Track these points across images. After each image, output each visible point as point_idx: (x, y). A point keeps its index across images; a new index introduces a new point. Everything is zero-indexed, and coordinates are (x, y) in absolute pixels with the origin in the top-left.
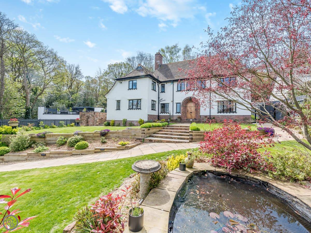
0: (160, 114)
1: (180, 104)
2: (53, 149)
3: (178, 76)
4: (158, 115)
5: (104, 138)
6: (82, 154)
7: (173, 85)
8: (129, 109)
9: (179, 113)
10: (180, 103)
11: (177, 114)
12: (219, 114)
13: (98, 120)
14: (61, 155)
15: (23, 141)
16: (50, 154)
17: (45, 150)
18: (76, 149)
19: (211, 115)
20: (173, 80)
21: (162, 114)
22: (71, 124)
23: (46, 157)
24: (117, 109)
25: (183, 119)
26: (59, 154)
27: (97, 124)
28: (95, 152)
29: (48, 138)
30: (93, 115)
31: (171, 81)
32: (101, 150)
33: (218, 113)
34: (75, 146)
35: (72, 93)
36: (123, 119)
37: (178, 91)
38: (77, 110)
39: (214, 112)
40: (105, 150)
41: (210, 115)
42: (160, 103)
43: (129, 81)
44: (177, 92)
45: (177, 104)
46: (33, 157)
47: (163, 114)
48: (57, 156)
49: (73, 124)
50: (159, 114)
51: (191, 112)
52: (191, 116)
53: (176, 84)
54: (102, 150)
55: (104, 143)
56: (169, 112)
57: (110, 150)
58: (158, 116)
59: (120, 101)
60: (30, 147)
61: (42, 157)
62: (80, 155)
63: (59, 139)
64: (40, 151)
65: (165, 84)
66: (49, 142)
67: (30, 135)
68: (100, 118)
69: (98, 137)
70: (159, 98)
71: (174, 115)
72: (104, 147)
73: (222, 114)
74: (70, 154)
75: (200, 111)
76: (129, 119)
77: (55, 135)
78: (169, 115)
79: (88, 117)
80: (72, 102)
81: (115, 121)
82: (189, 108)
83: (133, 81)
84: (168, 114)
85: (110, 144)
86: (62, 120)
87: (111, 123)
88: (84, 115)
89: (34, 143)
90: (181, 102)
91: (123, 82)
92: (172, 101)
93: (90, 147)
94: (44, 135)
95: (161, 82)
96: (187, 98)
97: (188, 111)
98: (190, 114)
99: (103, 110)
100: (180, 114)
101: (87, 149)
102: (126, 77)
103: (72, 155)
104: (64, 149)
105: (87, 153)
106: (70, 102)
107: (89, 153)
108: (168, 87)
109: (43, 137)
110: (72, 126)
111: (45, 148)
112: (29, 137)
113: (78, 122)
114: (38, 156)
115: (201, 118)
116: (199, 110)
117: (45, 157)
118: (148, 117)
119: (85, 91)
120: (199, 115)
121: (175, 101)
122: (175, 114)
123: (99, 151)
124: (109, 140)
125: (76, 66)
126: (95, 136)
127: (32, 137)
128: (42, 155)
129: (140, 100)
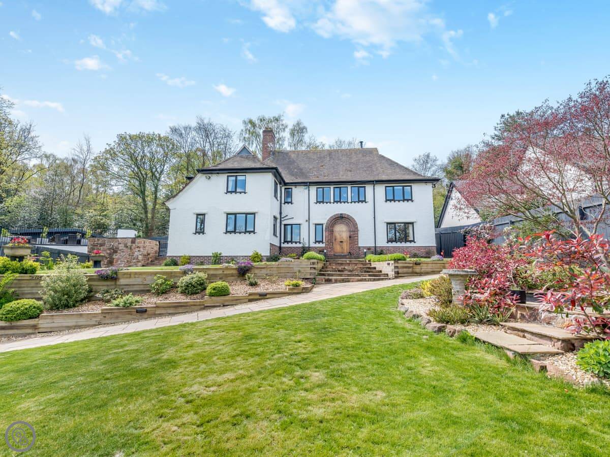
0: (283, 245)
1: (321, 226)
3: (315, 175)
6: (224, 306)
7: (309, 190)
8: (227, 232)
9: (321, 243)
10: (322, 224)
11: (317, 245)
12: (390, 244)
13: (140, 257)
16: (157, 307)
17: (138, 301)
18: (211, 295)
19: (377, 246)
20: (310, 183)
21: (286, 245)
23: (148, 315)
24: (198, 232)
28: (250, 301)
29: (122, 281)
31: (307, 183)
32: (261, 295)
33: (387, 243)
34: (210, 291)
36: (213, 254)
37: (318, 202)
39: (382, 242)
40: (268, 296)
41: (375, 247)
42: (283, 223)
43: (228, 176)
44: (316, 203)
45: (317, 226)
46: (117, 317)
47: (290, 245)
49: (90, 263)
51: (342, 242)
52: (342, 248)
53: (313, 189)
55: (253, 285)
56: (301, 241)
57: (276, 296)
58: (280, 248)
59: (204, 215)
61: (138, 315)
62: (219, 306)
63: (155, 280)
65: (293, 187)
68: (145, 253)
70: (281, 213)
71: (310, 246)
72: (259, 290)
73: (394, 244)
74: (200, 305)
75: (358, 239)
76: (227, 253)
78: (301, 245)
79: (115, 251)
81: (190, 257)
82: (337, 234)
83: (235, 176)
87: (181, 258)
90: (324, 222)
91: (214, 177)
92: (307, 221)
93: (233, 292)
94: (116, 273)
95: (286, 184)
96: (335, 215)
97: (335, 240)
98: (341, 246)
100: (321, 245)
102: (220, 167)
103: (206, 308)
105: (234, 303)
107: (237, 301)
108: (299, 194)
109: (112, 277)
112: (85, 279)
114: (130, 313)
115: (360, 252)
116: (356, 238)
117: (145, 316)
118: (270, 249)
120: (357, 246)
121: (314, 220)
122: (312, 245)
123: (258, 297)
126: (227, 275)
128: (138, 311)
129: (254, 214)
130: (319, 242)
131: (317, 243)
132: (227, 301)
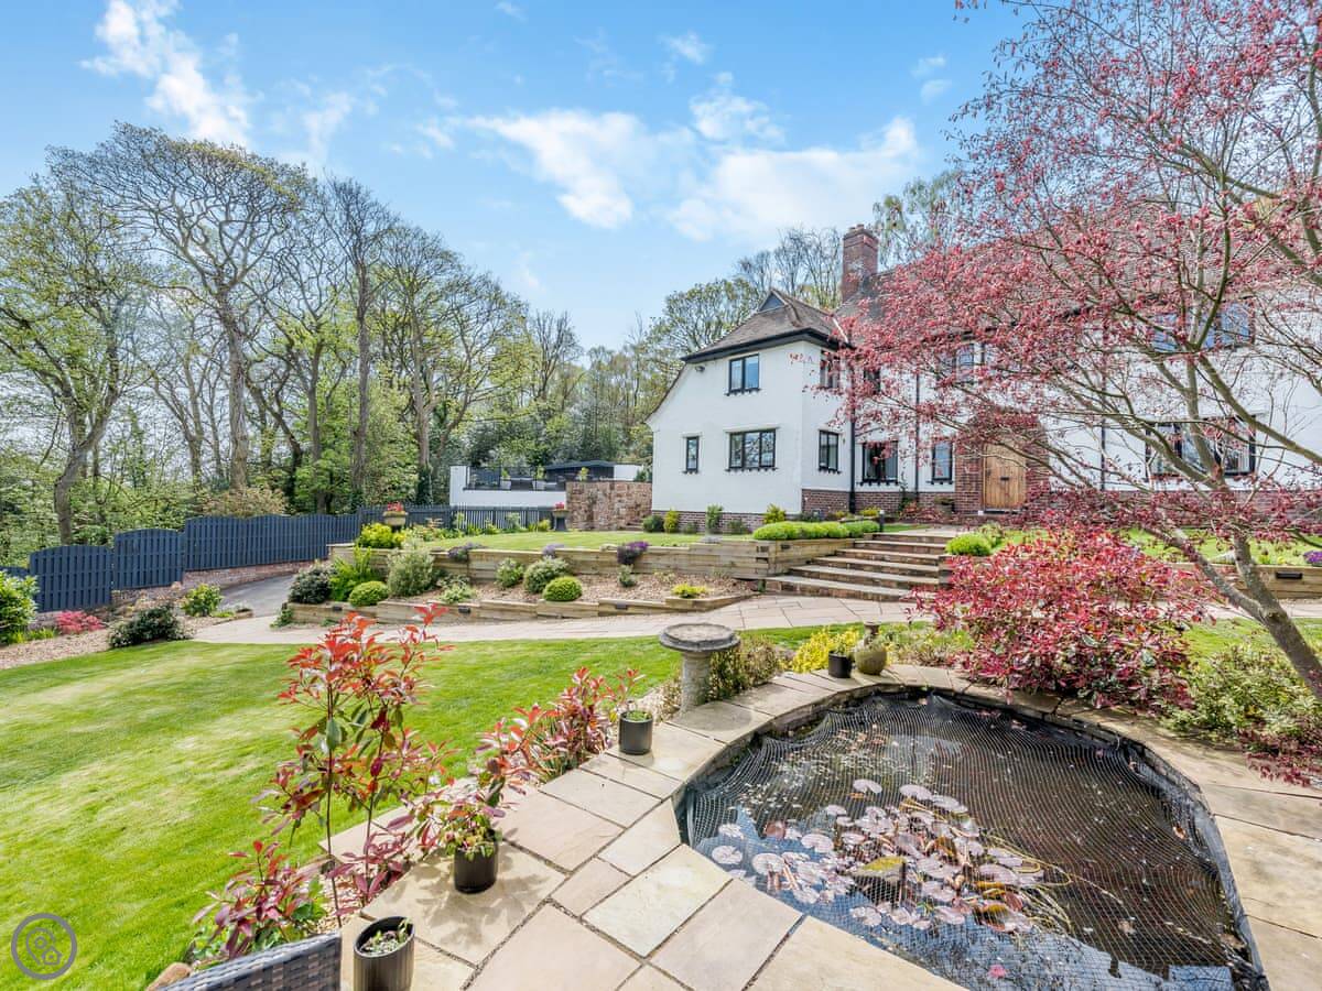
0: (858, 488)
1: (948, 442)
2: (486, 597)
4: (849, 489)
5: (627, 569)
6: (562, 617)
8: (731, 468)
9: (946, 484)
10: (950, 439)
11: (937, 488)
12: (1155, 486)
13: (623, 511)
14: (508, 616)
15: (418, 568)
16: (481, 608)
17: (468, 597)
18: (549, 598)
19: (1107, 490)
21: (866, 488)
22: (541, 524)
23: (472, 617)
24: (689, 470)
25: (964, 508)
26: (502, 610)
27: (622, 523)
28: (601, 614)
29: (475, 564)
30: (608, 491)
32: (618, 606)
34: (545, 591)
35: (547, 415)
36: (709, 508)
38: (560, 475)
40: (630, 610)
41: (1103, 492)
42: (859, 440)
43: (731, 361)
45: (938, 443)
47: (874, 488)
48: (497, 615)
49: (546, 522)
50: (853, 487)
51: (1004, 479)
52: (1007, 494)
54: (622, 609)
55: (628, 585)
56: (899, 480)
57: (643, 611)
58: (852, 494)
59: (697, 438)
60: (433, 586)
61: (462, 615)
62: (556, 617)
63: (503, 566)
64: (456, 599)
66: (478, 576)
67: (435, 553)
68: (632, 503)
69: (611, 565)
70: (853, 420)
71: (920, 490)
72: (625, 597)
73: (1171, 485)
74: (531, 612)
76: (731, 507)
77: (493, 555)
78: (897, 489)
79: (593, 501)
80: (546, 446)
81: (679, 515)
82: (992, 462)
83: (743, 359)
84: (893, 488)
85: (645, 592)
86: (514, 510)
87: (667, 520)
88: (581, 492)
89: (443, 575)
91: (710, 367)
92: (912, 432)
93: (585, 596)
94: (466, 553)
97: (988, 474)
98: (1002, 488)
99: (643, 474)
100: (947, 488)
101: (577, 602)
102: (722, 345)
103: (538, 617)
104: (516, 598)
105: (577, 614)
106: (542, 447)
107: (583, 613)
109: (462, 558)
110: (543, 530)
111: (469, 591)
112: (432, 559)
113: (562, 515)
114: (451, 612)
117: (469, 618)
118: (804, 501)
119: (586, 405)
121: (929, 430)
122: (924, 487)
123: (613, 610)
124: (643, 579)
125: (557, 316)
126: (603, 564)
127: (437, 559)
128: (461, 611)
129: (773, 431)
130: (941, 481)
131: (937, 484)
132: (566, 610)
